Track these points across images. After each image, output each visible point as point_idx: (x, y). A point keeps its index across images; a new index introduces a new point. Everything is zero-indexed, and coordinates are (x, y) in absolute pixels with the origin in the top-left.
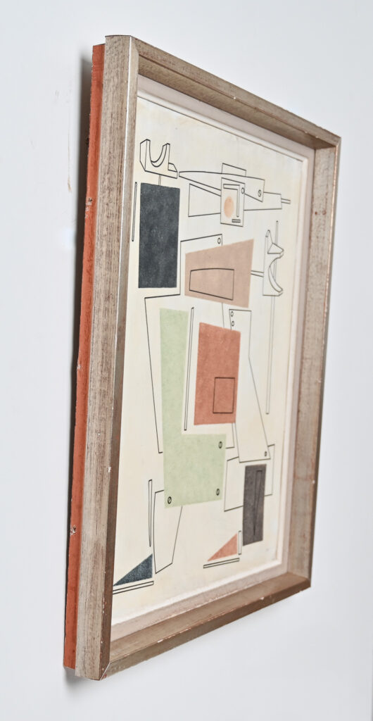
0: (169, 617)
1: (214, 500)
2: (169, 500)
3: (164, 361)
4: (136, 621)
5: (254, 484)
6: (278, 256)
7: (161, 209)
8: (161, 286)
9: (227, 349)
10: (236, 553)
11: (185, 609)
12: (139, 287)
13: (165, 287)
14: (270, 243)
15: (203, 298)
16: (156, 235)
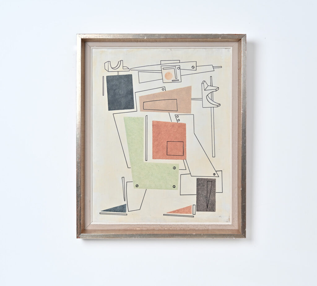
0: (135, 229)
1: (171, 189)
2: (137, 186)
3: (128, 135)
4: (113, 226)
5: (206, 186)
6: (215, 90)
7: (120, 83)
8: (124, 109)
9: (175, 130)
10: (191, 213)
11: (146, 228)
12: (109, 110)
13: (126, 109)
14: (206, 86)
15: (154, 112)
16: (118, 92)
